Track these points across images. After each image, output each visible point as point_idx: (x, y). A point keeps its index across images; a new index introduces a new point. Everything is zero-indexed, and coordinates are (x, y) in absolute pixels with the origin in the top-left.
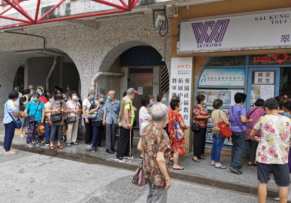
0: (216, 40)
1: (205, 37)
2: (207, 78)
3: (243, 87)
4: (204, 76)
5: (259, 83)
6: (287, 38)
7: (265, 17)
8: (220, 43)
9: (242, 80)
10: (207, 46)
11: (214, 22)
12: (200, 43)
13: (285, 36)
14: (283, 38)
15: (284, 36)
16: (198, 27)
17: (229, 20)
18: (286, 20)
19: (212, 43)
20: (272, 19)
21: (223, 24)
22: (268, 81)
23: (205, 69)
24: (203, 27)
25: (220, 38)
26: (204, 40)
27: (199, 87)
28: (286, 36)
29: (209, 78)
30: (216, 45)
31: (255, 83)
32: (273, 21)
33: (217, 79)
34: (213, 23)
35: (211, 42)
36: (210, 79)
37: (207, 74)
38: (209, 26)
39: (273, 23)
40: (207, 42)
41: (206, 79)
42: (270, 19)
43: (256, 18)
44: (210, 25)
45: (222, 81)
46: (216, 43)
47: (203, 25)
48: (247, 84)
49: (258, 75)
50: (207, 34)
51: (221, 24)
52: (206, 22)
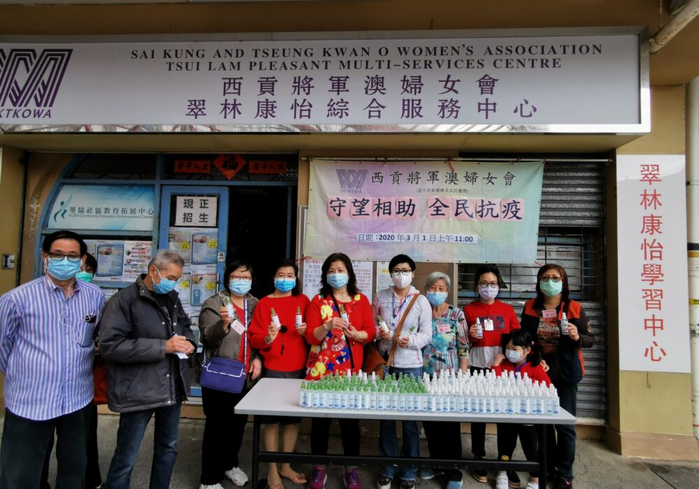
0: (39, 99)
1: (10, 91)
2: (68, 209)
3: (148, 234)
4: (62, 203)
5: (187, 224)
6: (201, 107)
7: (153, 51)
9: (148, 215)
11: (33, 51)
13: (195, 101)
14: (193, 107)
15: (193, 103)
17: (70, 51)
18: (198, 63)
19: (27, 108)
20: (170, 57)
21: (56, 60)
22: (204, 218)
23: (65, 187)
24: (5, 63)
25: (47, 95)
26: (8, 98)
28: (197, 103)
29: (73, 209)
30: (38, 114)
31: (176, 225)
32: (170, 64)
33: (94, 211)
34: (31, 53)
35: (26, 106)
36: (77, 212)
37: (70, 199)
38: (22, 63)
39: (170, 69)
40: (15, 104)
42: (165, 57)
43: (135, 52)
44: (25, 60)
45: (104, 216)
46: (37, 109)
47: (4, 56)
48: (157, 226)
49: (184, 205)
50: (16, 83)
51: (51, 59)
52: (13, 50)
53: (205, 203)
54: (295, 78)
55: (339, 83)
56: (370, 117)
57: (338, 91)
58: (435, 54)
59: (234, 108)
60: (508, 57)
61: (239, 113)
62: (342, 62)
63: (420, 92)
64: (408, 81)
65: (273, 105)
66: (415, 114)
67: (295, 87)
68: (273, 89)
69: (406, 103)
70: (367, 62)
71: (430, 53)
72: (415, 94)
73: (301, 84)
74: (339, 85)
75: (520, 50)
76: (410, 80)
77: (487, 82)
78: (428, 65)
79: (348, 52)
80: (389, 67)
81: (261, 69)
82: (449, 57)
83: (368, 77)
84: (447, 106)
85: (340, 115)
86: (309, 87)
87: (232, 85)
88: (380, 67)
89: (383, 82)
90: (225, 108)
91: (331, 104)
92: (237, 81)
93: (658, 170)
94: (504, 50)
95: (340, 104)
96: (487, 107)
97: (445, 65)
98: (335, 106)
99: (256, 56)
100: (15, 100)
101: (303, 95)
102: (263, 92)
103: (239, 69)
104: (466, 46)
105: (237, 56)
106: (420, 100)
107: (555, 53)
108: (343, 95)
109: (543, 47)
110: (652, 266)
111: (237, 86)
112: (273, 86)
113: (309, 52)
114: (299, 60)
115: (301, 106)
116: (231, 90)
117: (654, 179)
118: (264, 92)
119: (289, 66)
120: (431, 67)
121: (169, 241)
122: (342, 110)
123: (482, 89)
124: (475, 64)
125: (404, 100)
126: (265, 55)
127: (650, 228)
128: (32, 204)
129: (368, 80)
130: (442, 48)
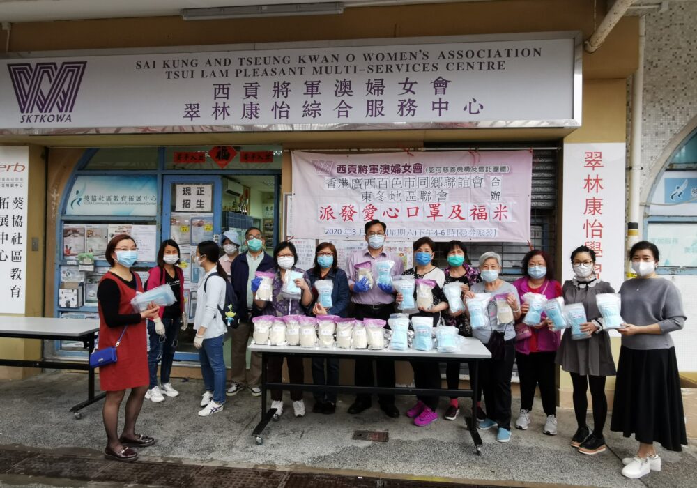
0: (61, 106)
1: (37, 99)
2: (83, 197)
3: (152, 219)
4: (78, 192)
5: (186, 209)
6: (196, 110)
7: (154, 62)
8: (69, 116)
9: (152, 202)
10: (42, 118)
11: (54, 64)
12: (27, 112)
13: (191, 105)
14: (189, 110)
15: (189, 106)
16: (22, 75)
17: (85, 63)
18: (192, 72)
19: (52, 113)
20: (168, 67)
21: (73, 71)
22: (201, 204)
23: (79, 178)
24: (32, 75)
25: (67, 102)
26: (35, 105)
27: (64, 218)
28: (193, 107)
29: (87, 198)
30: (60, 119)
31: (177, 210)
32: (169, 73)
33: (105, 199)
34: (53, 66)
35: (50, 111)
36: (90, 199)
37: (84, 189)
38: (46, 74)
39: (169, 78)
40: (41, 111)
41: (80, 199)
42: (164, 67)
43: (139, 63)
44: (48, 72)
45: (113, 204)
46: (60, 114)
47: (31, 70)
48: (160, 211)
49: (183, 193)
50: (41, 92)
51: (69, 71)
52: (38, 64)
53: (201, 191)
54: (275, 83)
55: (312, 87)
56: (339, 116)
57: (312, 94)
58: (395, 59)
59: (223, 111)
60: (459, 61)
61: (228, 115)
62: (314, 68)
63: (382, 94)
64: (372, 84)
65: (256, 107)
66: (378, 113)
67: (275, 91)
68: (256, 93)
69: (370, 103)
70: (336, 67)
71: (391, 59)
72: (378, 95)
73: (280, 88)
74: (312, 89)
75: (470, 54)
76: (374, 83)
77: (440, 84)
78: (389, 69)
79: (320, 60)
80: (355, 72)
81: (245, 75)
82: (407, 62)
83: (338, 82)
84: (406, 105)
85: (313, 115)
86: (287, 91)
87: (221, 90)
88: (347, 72)
89: (350, 86)
90: (216, 111)
91: (306, 105)
92: (226, 87)
93: (600, 157)
94: (456, 55)
95: (313, 106)
96: (440, 106)
97: (404, 68)
98: (310, 108)
99: (241, 64)
100: (41, 107)
101: (282, 98)
102: (247, 96)
103: (227, 76)
104: (422, 52)
105: (225, 65)
106: (382, 101)
107: (500, 56)
108: (316, 97)
109: (489, 51)
110: (593, 243)
111: (226, 91)
112: (256, 91)
113: (286, 60)
114: (279, 67)
115: (281, 108)
116: (221, 94)
117: (597, 165)
118: (249, 96)
119: (269, 72)
120: (391, 71)
121: (171, 225)
122: (315, 111)
123: (436, 89)
124: (430, 67)
125: (368, 101)
126: (249, 63)
127: (592, 209)
128: (53, 193)
129: (337, 84)
130: (402, 54)
